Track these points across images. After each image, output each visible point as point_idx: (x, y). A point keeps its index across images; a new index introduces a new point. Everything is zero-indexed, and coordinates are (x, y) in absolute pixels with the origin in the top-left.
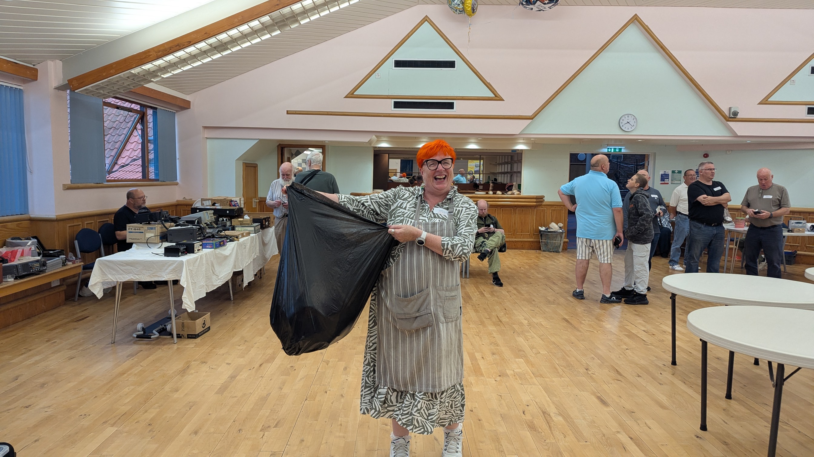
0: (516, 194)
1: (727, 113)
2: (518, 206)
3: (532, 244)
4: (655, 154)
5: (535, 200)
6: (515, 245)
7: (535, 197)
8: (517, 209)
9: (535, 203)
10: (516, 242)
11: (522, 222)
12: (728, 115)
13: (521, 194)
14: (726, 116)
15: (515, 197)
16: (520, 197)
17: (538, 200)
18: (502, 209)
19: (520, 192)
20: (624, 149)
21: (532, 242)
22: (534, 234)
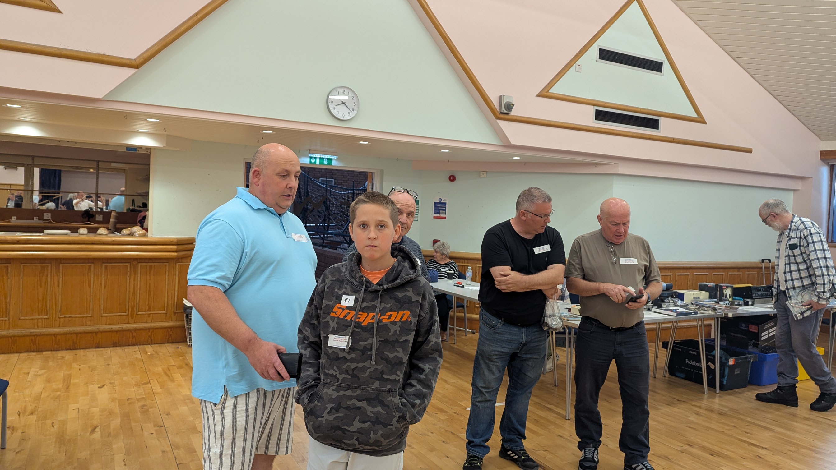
0: (137, 234)
1: (496, 103)
2: (141, 259)
3: (171, 333)
4: (382, 172)
5: (175, 247)
6: (133, 337)
7: (176, 240)
8: (140, 264)
9: (175, 254)
10: (136, 330)
11: (149, 291)
12: (497, 107)
13: (149, 236)
14: (495, 110)
15: (135, 241)
16: (147, 241)
17: (181, 247)
18: (104, 265)
19: (147, 230)
20: (336, 160)
21: (170, 328)
22: (175, 313)
